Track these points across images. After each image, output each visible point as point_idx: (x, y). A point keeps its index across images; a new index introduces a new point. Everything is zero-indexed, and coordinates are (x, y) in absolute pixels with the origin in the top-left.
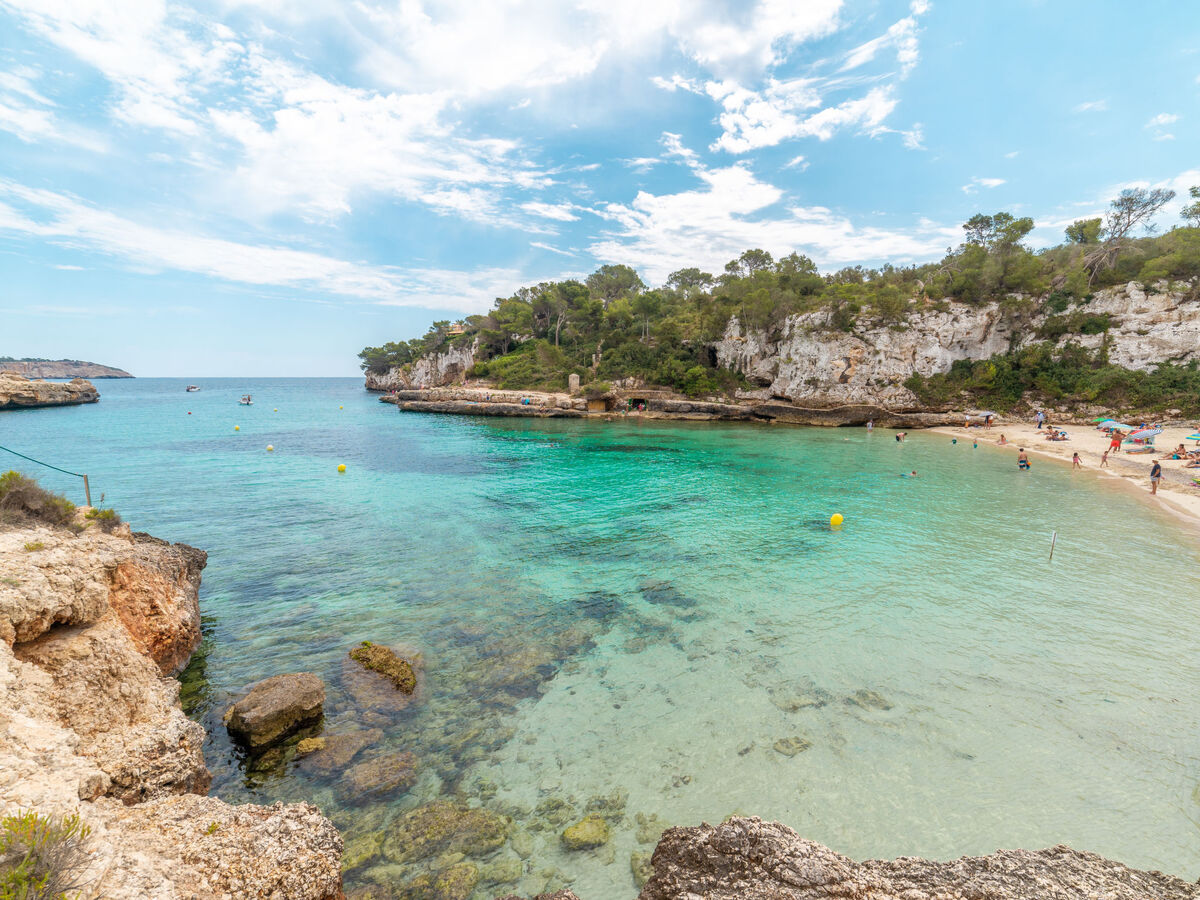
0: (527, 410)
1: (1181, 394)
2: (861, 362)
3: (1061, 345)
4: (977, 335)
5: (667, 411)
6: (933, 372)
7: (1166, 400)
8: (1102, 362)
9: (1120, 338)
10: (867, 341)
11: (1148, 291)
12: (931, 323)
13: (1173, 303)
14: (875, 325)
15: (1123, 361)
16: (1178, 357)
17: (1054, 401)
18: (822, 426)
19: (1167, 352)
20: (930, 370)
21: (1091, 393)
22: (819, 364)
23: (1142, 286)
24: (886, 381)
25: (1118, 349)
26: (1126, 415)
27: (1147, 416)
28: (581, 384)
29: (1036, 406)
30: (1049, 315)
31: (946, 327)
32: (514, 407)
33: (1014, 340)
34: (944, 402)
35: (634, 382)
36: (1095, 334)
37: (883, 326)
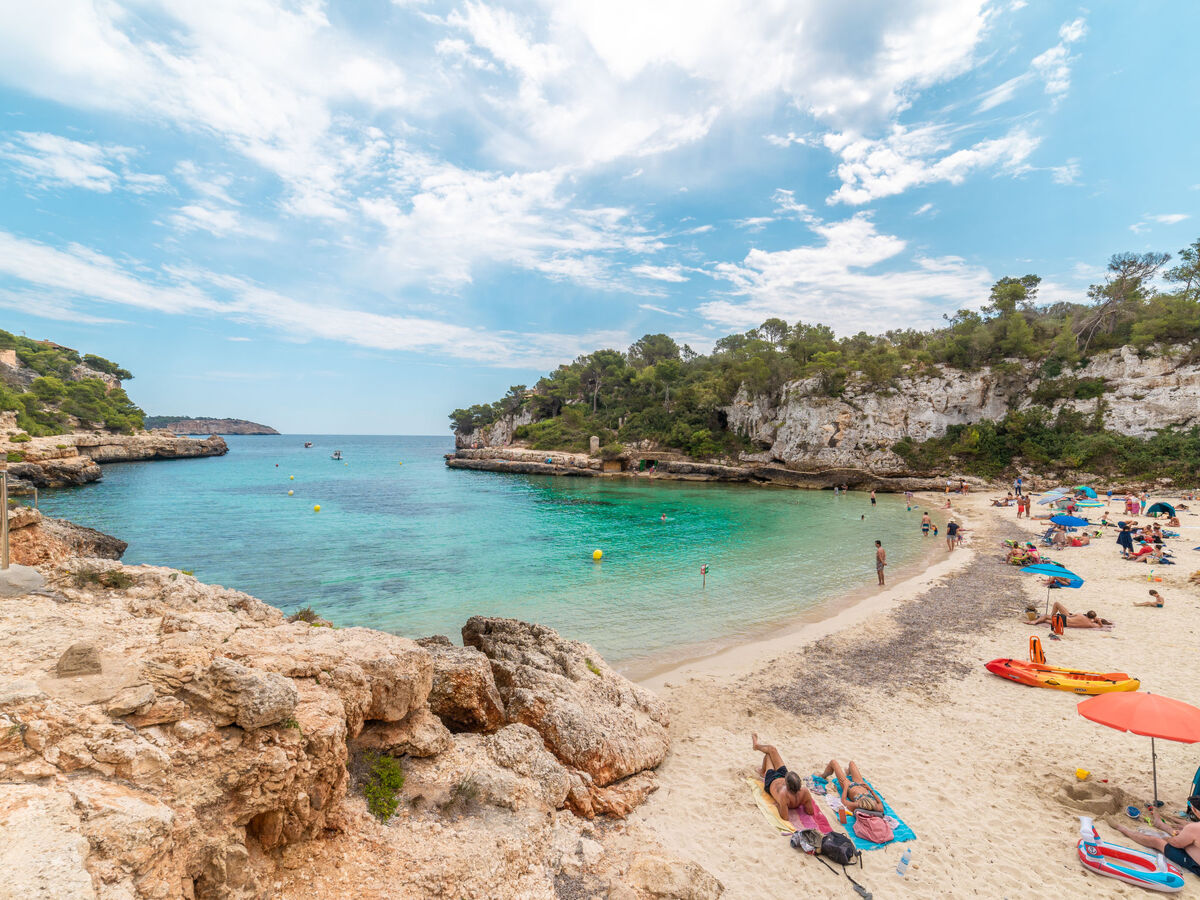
0: (546, 469)
1: (1173, 462)
2: (849, 426)
3: (1055, 411)
4: (975, 399)
5: (671, 472)
6: (928, 437)
7: (1156, 468)
8: (1097, 428)
9: (1115, 403)
10: (855, 407)
11: (1142, 355)
12: (923, 388)
13: (1169, 367)
14: (864, 391)
15: (1119, 427)
16: (1180, 422)
17: (1041, 468)
18: (807, 489)
19: (1166, 418)
20: (924, 434)
21: (1075, 460)
22: (810, 428)
23: (1135, 350)
24: (874, 446)
25: (1114, 415)
26: (1115, 483)
27: (1137, 485)
28: (600, 446)
29: (1024, 472)
30: (1044, 380)
31: (938, 392)
32: (536, 466)
33: (1012, 404)
34: (931, 467)
35: (649, 444)
36: (1088, 399)
37: (871, 392)
